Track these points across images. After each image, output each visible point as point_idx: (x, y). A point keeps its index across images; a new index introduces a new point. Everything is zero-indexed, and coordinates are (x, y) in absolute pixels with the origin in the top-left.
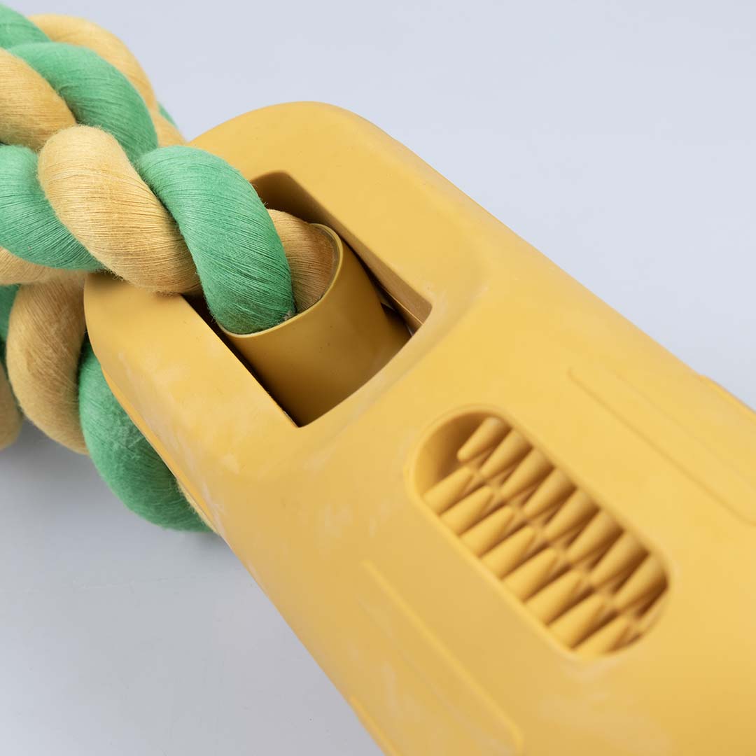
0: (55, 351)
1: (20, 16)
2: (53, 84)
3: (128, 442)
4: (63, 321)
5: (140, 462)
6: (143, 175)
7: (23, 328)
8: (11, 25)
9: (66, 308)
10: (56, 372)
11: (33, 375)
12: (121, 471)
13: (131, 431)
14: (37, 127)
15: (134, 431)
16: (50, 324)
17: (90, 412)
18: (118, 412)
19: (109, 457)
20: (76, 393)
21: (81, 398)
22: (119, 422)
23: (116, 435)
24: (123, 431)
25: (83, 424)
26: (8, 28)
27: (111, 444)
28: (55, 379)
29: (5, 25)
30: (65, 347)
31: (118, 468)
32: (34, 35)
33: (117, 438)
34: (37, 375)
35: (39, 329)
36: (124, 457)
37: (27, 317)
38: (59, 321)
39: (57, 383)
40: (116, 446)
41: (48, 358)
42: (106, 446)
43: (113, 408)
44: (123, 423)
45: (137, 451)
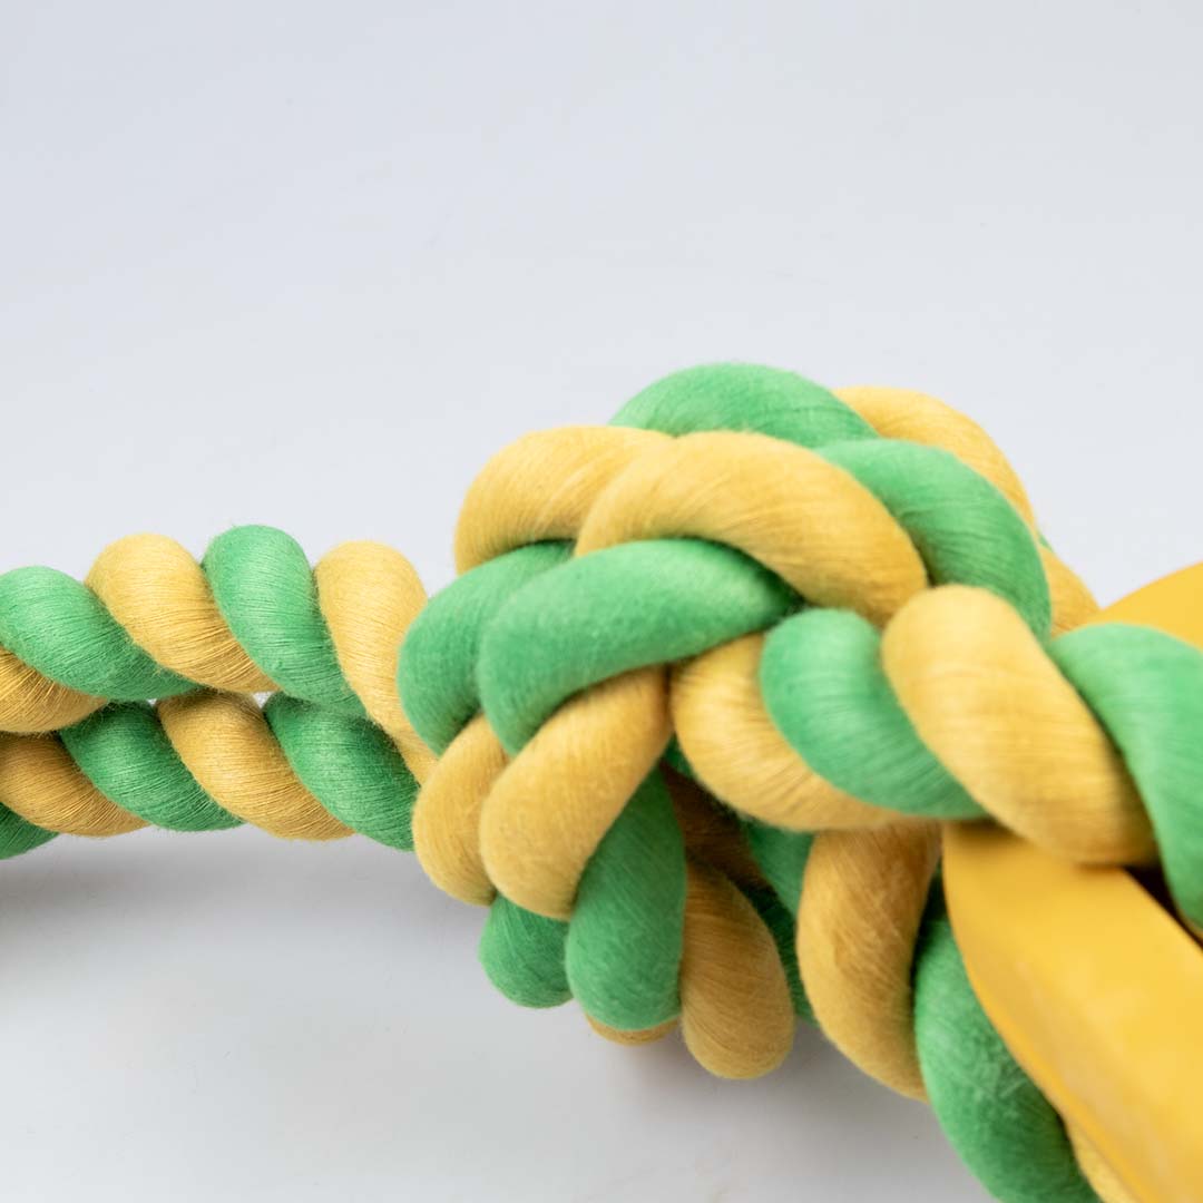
0: (881, 934)
1: (829, 394)
2: (891, 506)
3: (999, 1089)
4: (894, 884)
5: (1017, 1122)
6: (1065, 671)
7: (829, 895)
8: (816, 409)
9: (898, 865)
10: (881, 969)
11: (844, 971)
12: (986, 1137)
13: (1004, 1070)
14: (866, 579)
15: (1010, 1070)
16: (874, 890)
17: (935, 1034)
18: (983, 1039)
19: (967, 1111)
20: (911, 1002)
21: (918, 1011)
22: (984, 1056)
23: (979, 1077)
24: (990, 1070)
25: (923, 1054)
26: (812, 413)
27: (971, 1091)
28: (878, 979)
29: (807, 409)
30: (897, 928)
31: (981, 1131)
32: (851, 424)
33: (980, 1080)
34: (850, 973)
35: (855, 898)
36: (991, 1113)
37: (835, 877)
38: (886, 886)
39: (880, 986)
40: (978, 1095)
41: (869, 945)
42: (962, 1094)
43: (975, 1032)
44: (992, 1057)
45: (1013, 1104)
